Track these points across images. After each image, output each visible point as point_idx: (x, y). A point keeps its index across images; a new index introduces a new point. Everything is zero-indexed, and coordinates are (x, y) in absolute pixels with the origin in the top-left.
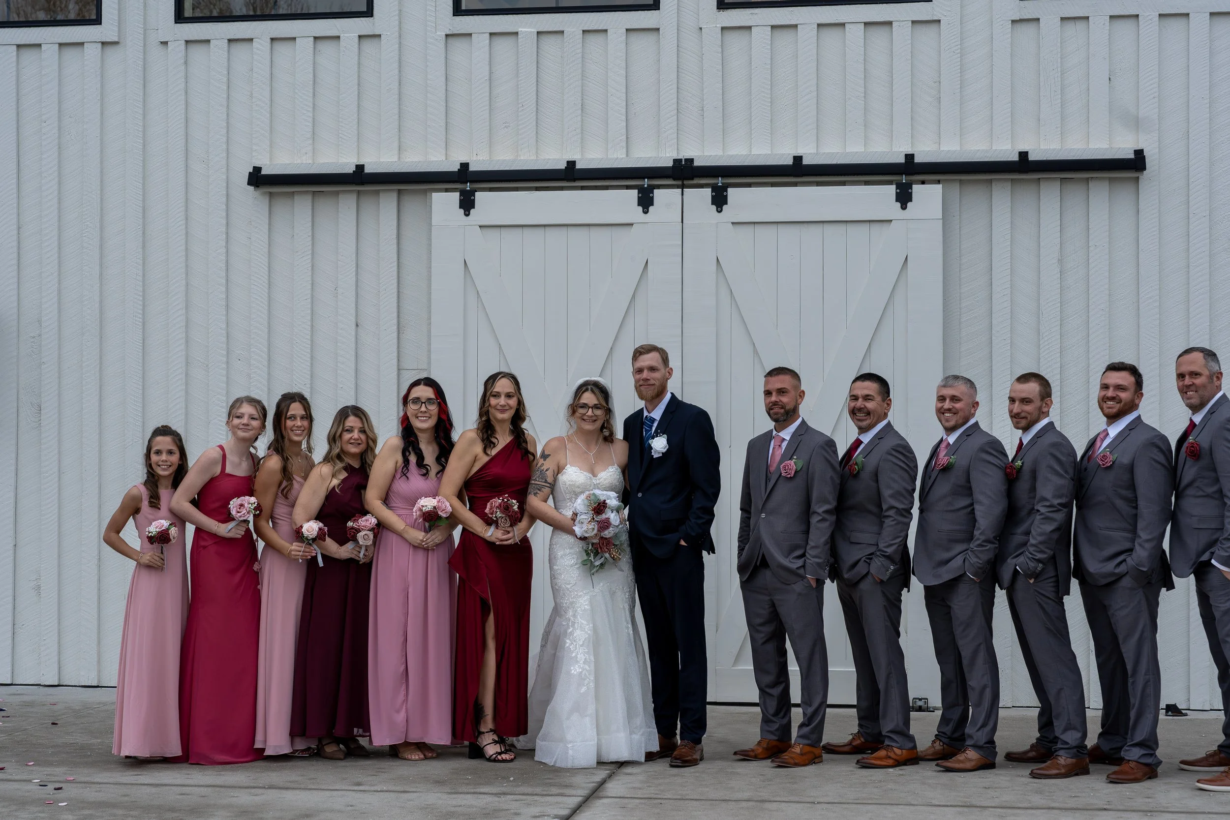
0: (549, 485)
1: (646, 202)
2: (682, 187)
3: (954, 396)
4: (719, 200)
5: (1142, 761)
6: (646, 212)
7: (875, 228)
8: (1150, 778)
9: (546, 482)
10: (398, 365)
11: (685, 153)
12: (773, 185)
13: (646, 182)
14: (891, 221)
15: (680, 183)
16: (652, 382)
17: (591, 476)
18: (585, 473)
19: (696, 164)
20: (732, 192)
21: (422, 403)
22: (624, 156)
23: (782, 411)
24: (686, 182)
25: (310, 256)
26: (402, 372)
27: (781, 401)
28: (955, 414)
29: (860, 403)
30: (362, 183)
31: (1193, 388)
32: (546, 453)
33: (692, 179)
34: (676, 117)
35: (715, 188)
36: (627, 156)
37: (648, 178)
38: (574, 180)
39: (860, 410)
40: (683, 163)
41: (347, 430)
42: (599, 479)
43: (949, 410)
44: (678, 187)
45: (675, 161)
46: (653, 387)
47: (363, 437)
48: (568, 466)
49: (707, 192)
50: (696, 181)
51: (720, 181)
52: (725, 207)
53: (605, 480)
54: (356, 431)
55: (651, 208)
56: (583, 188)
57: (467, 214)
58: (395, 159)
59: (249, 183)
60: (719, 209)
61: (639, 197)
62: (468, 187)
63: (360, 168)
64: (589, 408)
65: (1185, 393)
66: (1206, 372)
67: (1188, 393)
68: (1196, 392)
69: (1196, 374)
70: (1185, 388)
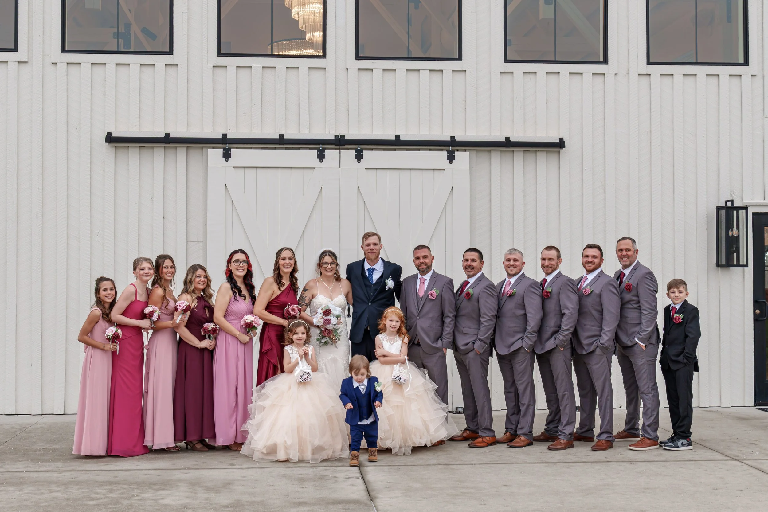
0: (306, 305)
1: (321, 156)
2: (340, 149)
3: (515, 259)
4: (359, 157)
5: (607, 439)
6: (321, 162)
7: (436, 172)
8: (610, 448)
9: (304, 303)
10: (187, 240)
11: (340, 133)
12: (384, 149)
13: (321, 147)
14: (445, 169)
15: (338, 147)
16: (375, 251)
17: (330, 300)
18: (327, 299)
19: (346, 138)
20: (365, 153)
21: (241, 262)
22: (308, 132)
23: (426, 267)
24: (341, 147)
25: (138, 181)
26: (189, 243)
27: (425, 262)
28: (515, 268)
29: (469, 263)
30: (169, 143)
31: (626, 256)
32: (306, 288)
33: (344, 146)
34: (334, 113)
35: (356, 150)
36: (309, 132)
37: (322, 144)
38: (283, 144)
39: (469, 266)
40: (340, 137)
41: (198, 277)
42: (334, 302)
43: (513, 266)
44: (336, 149)
45: (335, 136)
46: (375, 253)
47: (206, 280)
48: (319, 294)
49: (353, 153)
50: (346, 147)
51: (359, 147)
52: (362, 160)
53: (337, 302)
54: (202, 277)
55: (324, 160)
56: (286, 148)
57: (227, 161)
58: (185, 130)
59: (106, 141)
60: (359, 161)
61: (317, 154)
62: (227, 146)
63: (167, 135)
64: (329, 264)
65: (622, 259)
66: (632, 249)
67: (624, 259)
68: (628, 258)
69: (628, 250)
70: (622, 257)
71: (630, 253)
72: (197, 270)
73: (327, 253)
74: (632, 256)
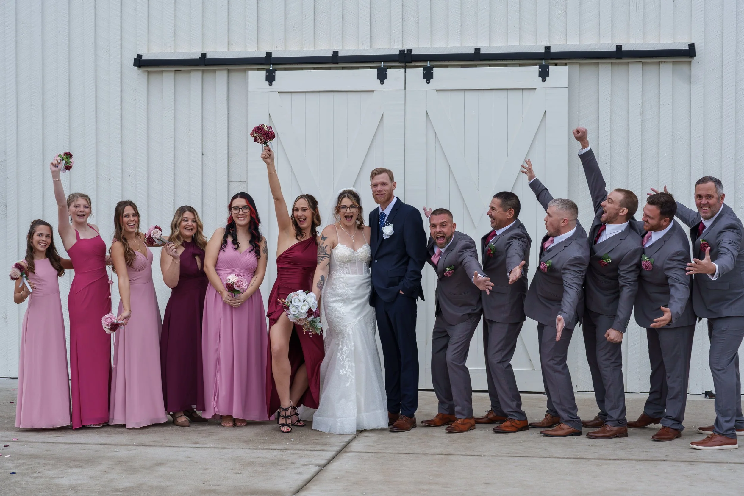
0: (327, 256)
1: (382, 77)
2: (405, 67)
4: (428, 76)
5: (673, 427)
6: (382, 83)
7: (525, 93)
9: (326, 254)
10: (228, 180)
11: (407, 47)
12: (462, 66)
13: (382, 65)
14: (536, 89)
15: (403, 65)
16: (383, 192)
17: (353, 251)
18: (349, 249)
19: (414, 53)
20: (436, 71)
21: (240, 209)
22: (369, 48)
24: (407, 64)
25: (173, 111)
26: (231, 183)
30: (206, 65)
32: (325, 236)
33: (411, 62)
34: (401, 23)
35: (425, 68)
36: (371, 48)
37: (384, 62)
38: (338, 63)
40: (406, 52)
41: (184, 220)
42: (358, 253)
44: (402, 67)
45: (401, 51)
46: (384, 196)
47: (194, 224)
48: (339, 244)
49: (421, 71)
50: (413, 64)
51: (429, 64)
52: (431, 80)
53: (362, 253)
54: (190, 221)
55: (385, 81)
56: (343, 68)
57: (270, 85)
58: (226, 49)
59: (134, 65)
60: (428, 81)
61: (378, 74)
62: (271, 67)
63: (204, 55)
64: (347, 208)
65: (702, 207)
66: (716, 196)
67: (704, 208)
68: (710, 207)
69: (710, 197)
70: (702, 206)
71: (711, 201)
72: (184, 212)
73: (346, 195)
74: (715, 205)
